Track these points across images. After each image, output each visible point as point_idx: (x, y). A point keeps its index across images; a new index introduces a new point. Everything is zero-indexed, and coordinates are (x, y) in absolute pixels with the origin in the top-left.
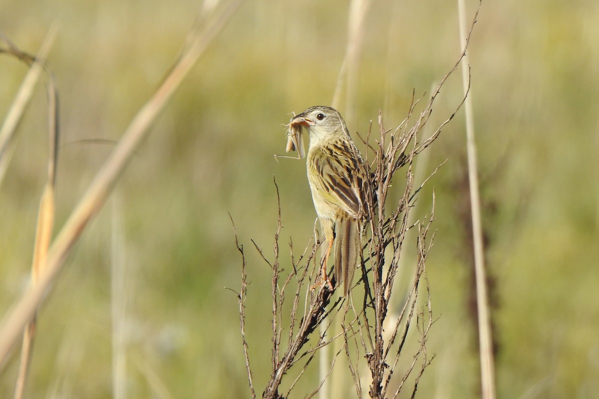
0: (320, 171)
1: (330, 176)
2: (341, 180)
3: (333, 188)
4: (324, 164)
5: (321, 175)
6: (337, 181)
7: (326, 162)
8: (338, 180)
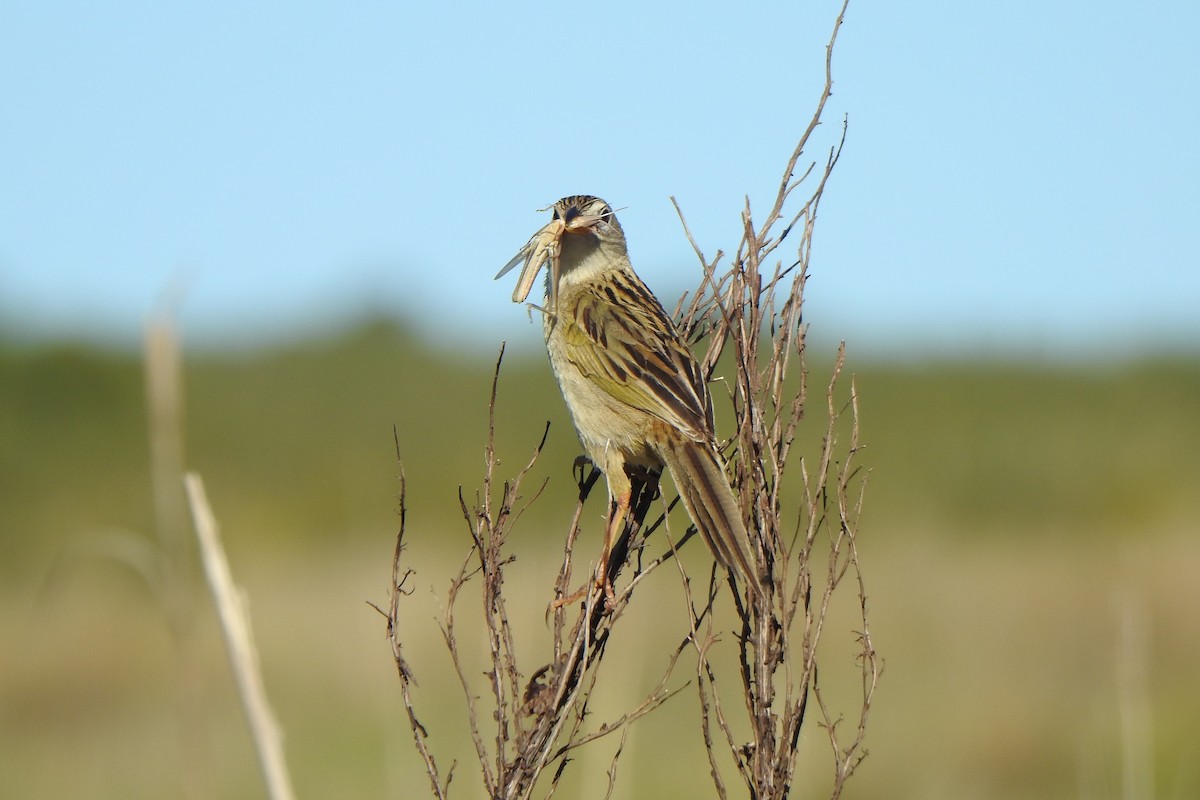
0: (599, 336)
1: (628, 348)
2: (655, 356)
3: (637, 373)
4: (606, 321)
5: (600, 344)
6: (646, 358)
7: (610, 316)
8: (647, 355)
